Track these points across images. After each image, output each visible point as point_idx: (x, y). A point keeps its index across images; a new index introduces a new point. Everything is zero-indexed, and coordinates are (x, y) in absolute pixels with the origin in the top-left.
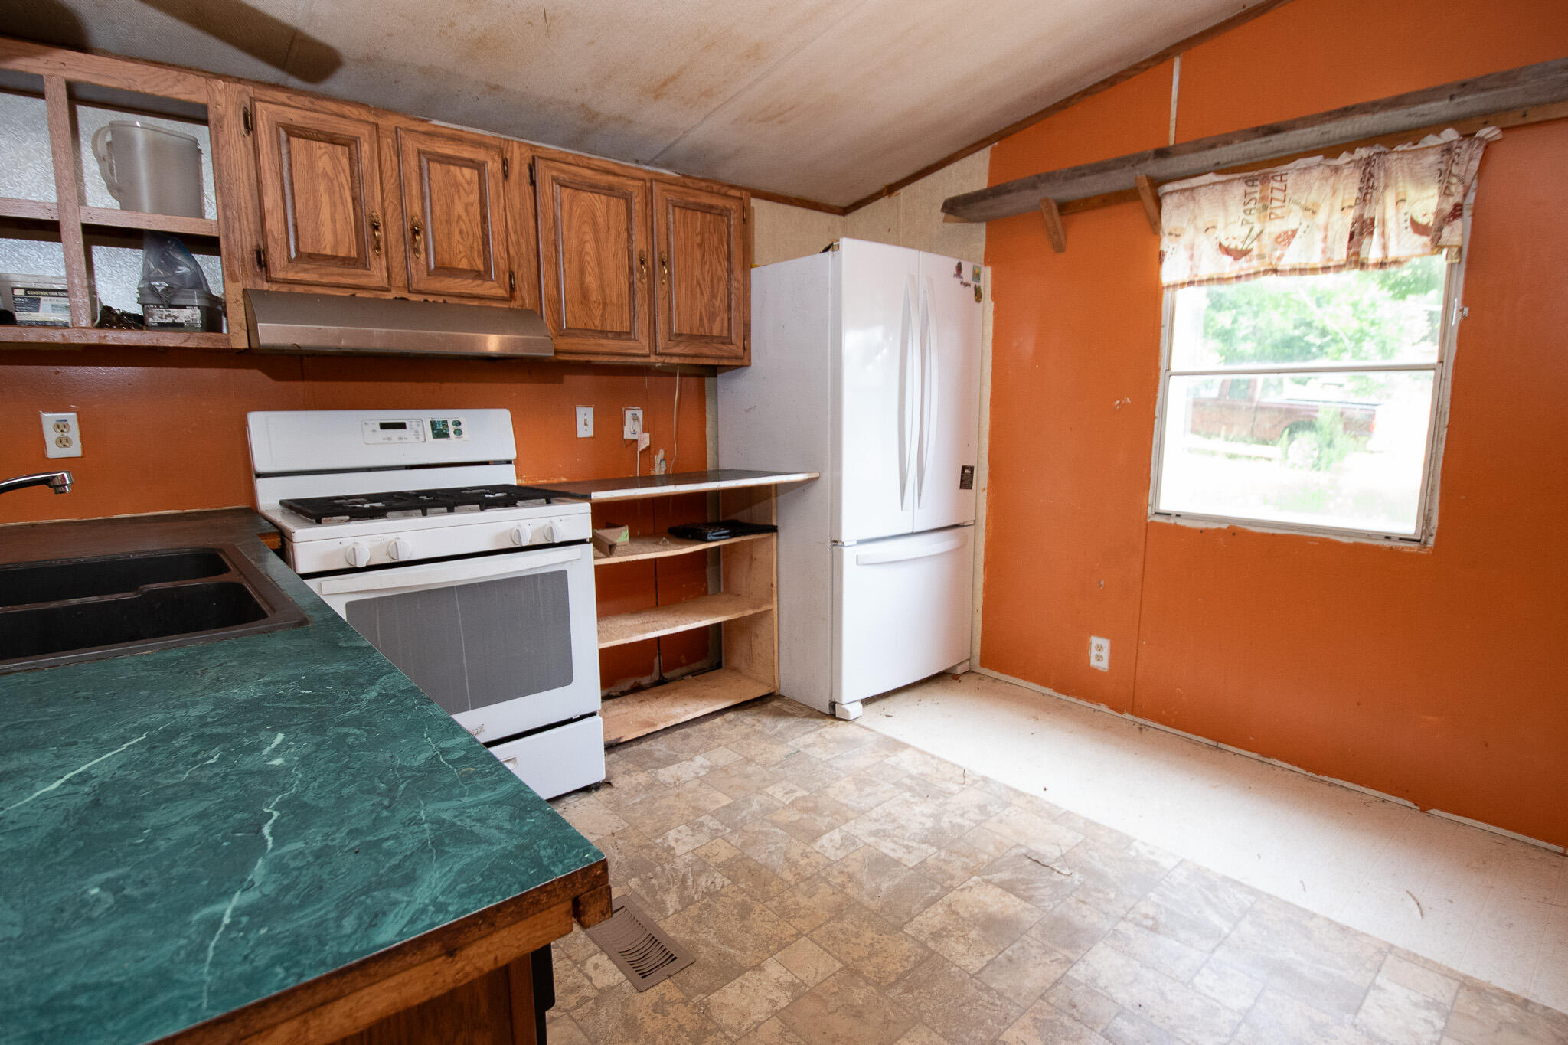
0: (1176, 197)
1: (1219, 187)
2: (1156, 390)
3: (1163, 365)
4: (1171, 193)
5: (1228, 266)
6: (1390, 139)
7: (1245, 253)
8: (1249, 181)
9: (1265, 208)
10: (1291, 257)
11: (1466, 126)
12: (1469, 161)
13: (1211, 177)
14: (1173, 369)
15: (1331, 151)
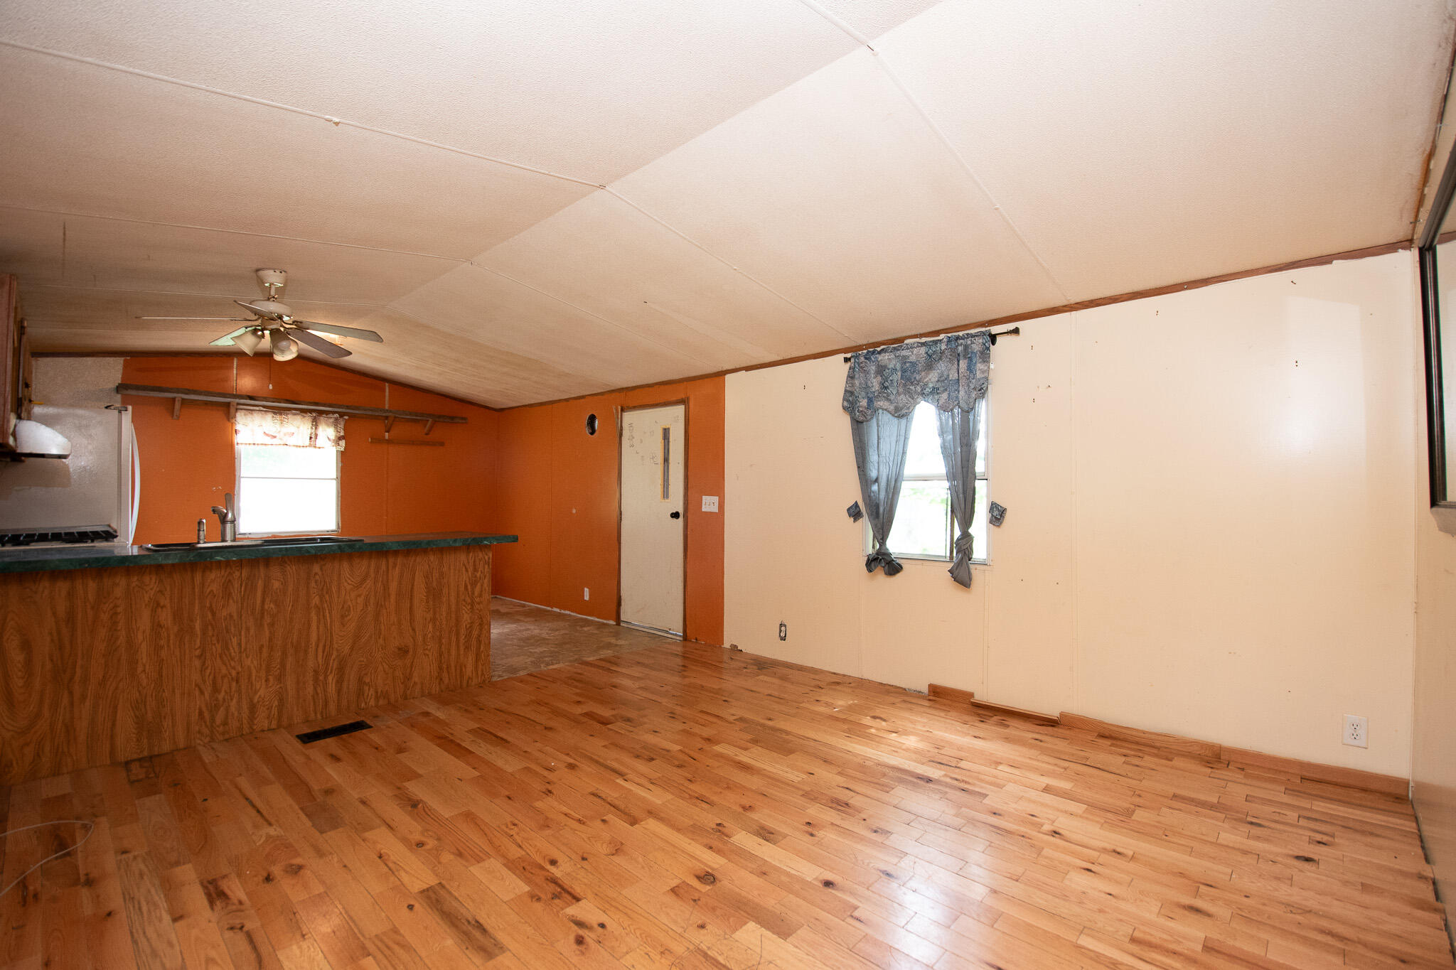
0: (243, 411)
1: (263, 412)
2: (234, 484)
3: (237, 474)
4: (242, 409)
5: (268, 440)
6: (321, 413)
7: (275, 437)
8: (275, 413)
9: (282, 423)
10: (291, 441)
11: (342, 415)
12: (341, 425)
13: (262, 408)
14: (242, 476)
15: (303, 411)
